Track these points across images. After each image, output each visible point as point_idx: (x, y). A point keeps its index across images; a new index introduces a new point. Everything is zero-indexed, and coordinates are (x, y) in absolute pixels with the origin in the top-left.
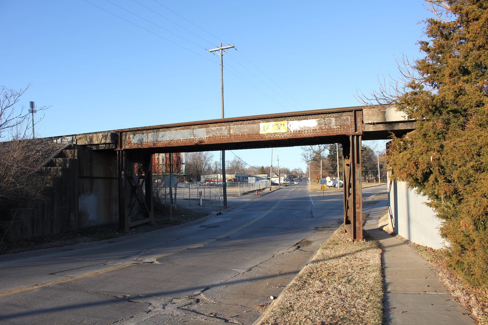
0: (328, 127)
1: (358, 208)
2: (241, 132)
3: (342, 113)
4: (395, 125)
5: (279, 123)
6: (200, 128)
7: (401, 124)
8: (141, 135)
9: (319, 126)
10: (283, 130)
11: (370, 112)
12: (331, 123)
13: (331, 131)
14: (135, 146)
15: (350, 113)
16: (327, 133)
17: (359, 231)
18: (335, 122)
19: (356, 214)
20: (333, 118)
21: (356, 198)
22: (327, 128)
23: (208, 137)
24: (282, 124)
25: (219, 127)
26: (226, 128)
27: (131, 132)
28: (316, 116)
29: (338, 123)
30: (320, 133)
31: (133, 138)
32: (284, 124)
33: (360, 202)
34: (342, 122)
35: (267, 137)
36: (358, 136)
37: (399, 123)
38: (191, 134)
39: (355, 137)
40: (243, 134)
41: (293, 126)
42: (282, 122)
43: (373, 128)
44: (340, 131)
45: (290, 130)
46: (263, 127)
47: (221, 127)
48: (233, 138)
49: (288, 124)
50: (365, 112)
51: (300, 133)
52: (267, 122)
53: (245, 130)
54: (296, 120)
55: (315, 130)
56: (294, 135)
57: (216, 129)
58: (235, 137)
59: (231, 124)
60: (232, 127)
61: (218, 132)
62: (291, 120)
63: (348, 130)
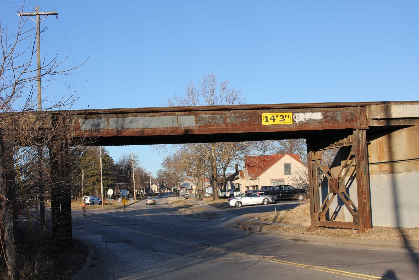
0: (334, 120)
1: (365, 199)
2: (240, 122)
4: (396, 121)
5: (284, 114)
6: (188, 115)
7: (401, 120)
8: (96, 120)
9: (325, 119)
10: (288, 121)
11: (378, 108)
12: (336, 117)
13: (337, 125)
14: (88, 133)
15: (355, 108)
16: (333, 126)
18: (340, 116)
20: (338, 112)
22: (332, 122)
23: (197, 126)
24: (287, 116)
25: (212, 115)
26: (222, 117)
27: (79, 115)
28: (322, 109)
29: (343, 117)
30: (327, 126)
32: (289, 116)
35: (271, 129)
37: (399, 120)
38: (174, 122)
39: (361, 131)
40: (242, 124)
41: (299, 118)
42: (287, 114)
43: (377, 123)
44: (346, 125)
45: (296, 122)
46: (265, 117)
47: (214, 115)
48: (230, 128)
49: (293, 116)
50: (374, 108)
51: (307, 125)
52: (270, 113)
53: (245, 120)
54: (302, 112)
55: (321, 123)
56: (300, 127)
57: (209, 117)
58: (233, 127)
59: (227, 113)
60: (229, 115)
61: (211, 121)
62: (296, 112)
63: (353, 125)
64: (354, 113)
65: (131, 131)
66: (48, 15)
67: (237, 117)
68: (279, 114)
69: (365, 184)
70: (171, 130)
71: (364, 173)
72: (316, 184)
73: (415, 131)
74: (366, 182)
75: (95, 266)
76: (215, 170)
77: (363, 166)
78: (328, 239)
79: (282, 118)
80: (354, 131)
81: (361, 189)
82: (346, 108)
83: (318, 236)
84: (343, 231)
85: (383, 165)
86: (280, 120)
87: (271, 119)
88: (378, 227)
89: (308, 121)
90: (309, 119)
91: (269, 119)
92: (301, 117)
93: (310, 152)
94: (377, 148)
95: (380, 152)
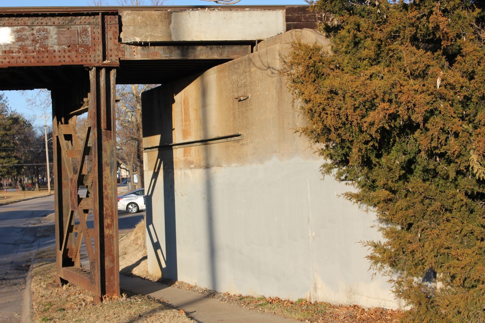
0: (40, 47)
1: (109, 226)
3: (74, 17)
4: (187, 49)
7: (199, 48)
9: (20, 43)
11: (139, 18)
12: (47, 38)
13: (47, 57)
15: (91, 19)
16: (37, 59)
17: (112, 278)
18: (55, 36)
19: (105, 240)
20: (51, 28)
21: (105, 204)
22: (37, 49)
28: (12, 20)
29: (63, 39)
30: (22, 59)
33: (112, 213)
34: (73, 38)
36: (108, 69)
37: (196, 47)
39: (102, 71)
43: (141, 54)
44: (69, 57)
50: (129, 19)
55: (10, 52)
63: (85, 56)
64: (89, 29)
69: (112, 193)
71: (109, 167)
73: (227, 73)
80: (90, 72)
82: (70, 17)
85: (188, 148)
95: (186, 121)
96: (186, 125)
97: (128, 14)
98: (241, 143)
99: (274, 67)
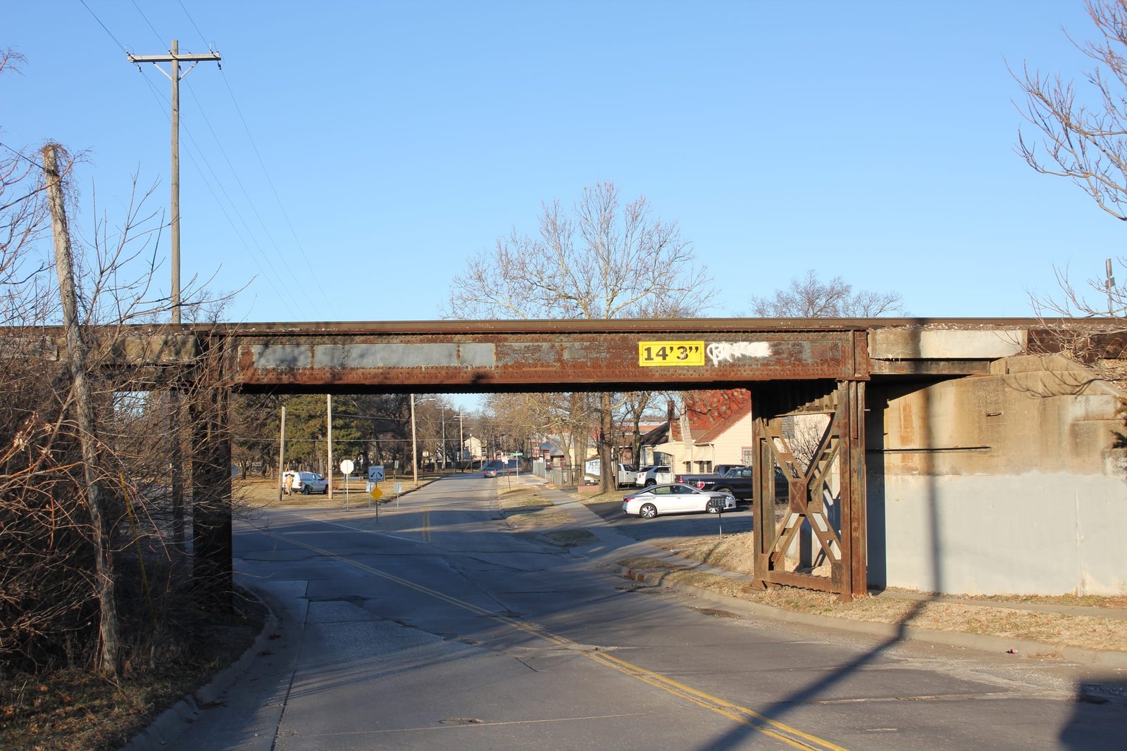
0: (795, 360)
2: (591, 359)
3: (826, 333)
5: (687, 344)
6: (480, 341)
7: (942, 363)
8: (288, 348)
9: (776, 357)
10: (696, 359)
11: (892, 336)
12: (801, 352)
13: (802, 370)
14: (270, 376)
15: (843, 335)
16: (793, 373)
18: (809, 350)
20: (806, 343)
22: (793, 362)
23: (500, 365)
24: (694, 348)
25: (531, 344)
26: (553, 347)
27: (253, 338)
28: (770, 335)
29: (816, 353)
30: (779, 373)
31: (261, 355)
32: (697, 348)
34: (825, 352)
35: (657, 374)
36: (858, 383)
37: (939, 362)
38: (451, 355)
39: (854, 384)
40: (595, 365)
41: (719, 354)
42: (693, 344)
43: (889, 369)
44: (821, 370)
45: (712, 361)
46: (646, 350)
47: (536, 344)
48: (570, 371)
49: (706, 349)
50: (882, 337)
51: (735, 369)
52: (657, 340)
53: (602, 354)
54: (726, 341)
55: (767, 365)
56: (720, 373)
57: (525, 347)
58: (575, 370)
59: (565, 339)
60: (568, 344)
61: (530, 355)
62: (714, 340)
63: (837, 370)
64: (840, 344)
65: (360, 373)
66: (197, 60)
67: (586, 348)
68: (676, 344)
69: (858, 498)
70: (444, 373)
71: (856, 474)
72: (769, 490)
73: (971, 389)
74: (860, 492)
75: (269, 654)
76: (607, 420)
77: (856, 460)
78: (774, 612)
79: (682, 353)
80: (839, 384)
81: (848, 508)
82: (823, 333)
83: (758, 606)
84: (814, 595)
85: (909, 454)
86: (678, 358)
87: (657, 355)
88: (896, 589)
89: (739, 359)
90: (740, 356)
91: (653, 355)
92: (724, 351)
93: (757, 420)
94: (900, 418)
95: (905, 428)
96: (907, 432)
97: (881, 333)
98: (990, 454)
99: (1035, 390)
